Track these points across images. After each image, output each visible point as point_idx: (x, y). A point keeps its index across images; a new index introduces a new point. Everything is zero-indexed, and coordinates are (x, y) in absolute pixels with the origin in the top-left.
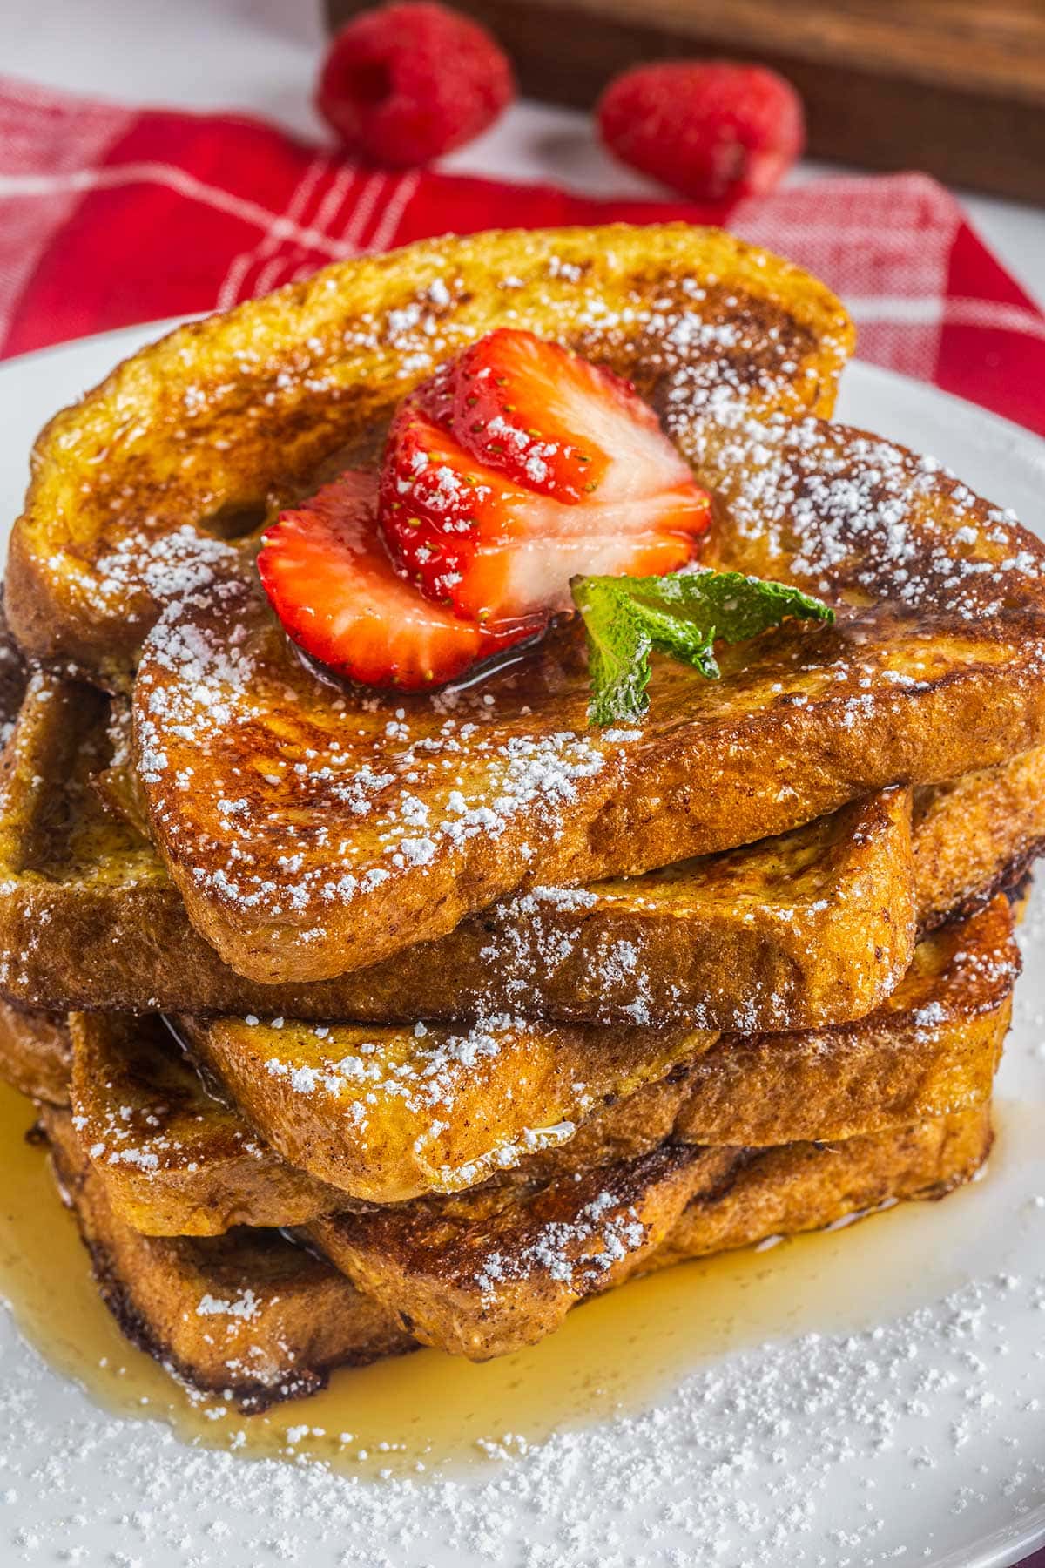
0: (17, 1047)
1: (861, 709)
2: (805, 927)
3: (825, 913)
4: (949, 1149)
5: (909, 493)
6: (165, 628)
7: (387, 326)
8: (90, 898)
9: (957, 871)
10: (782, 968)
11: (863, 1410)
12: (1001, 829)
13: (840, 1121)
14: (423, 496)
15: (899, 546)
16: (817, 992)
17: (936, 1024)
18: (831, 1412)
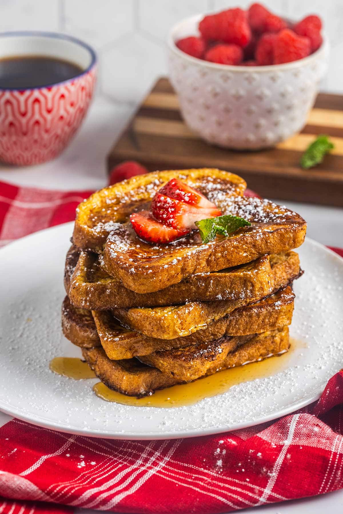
0: (80, 335)
1: (260, 236)
2: (253, 275)
3: (257, 272)
4: (281, 345)
5: (263, 205)
6: (111, 236)
7: (146, 188)
8: (101, 285)
9: (280, 280)
10: (249, 284)
11: (270, 388)
12: (288, 272)
13: (260, 329)
14: (164, 205)
15: (262, 214)
16: (257, 289)
17: (279, 305)
18: (264, 390)
